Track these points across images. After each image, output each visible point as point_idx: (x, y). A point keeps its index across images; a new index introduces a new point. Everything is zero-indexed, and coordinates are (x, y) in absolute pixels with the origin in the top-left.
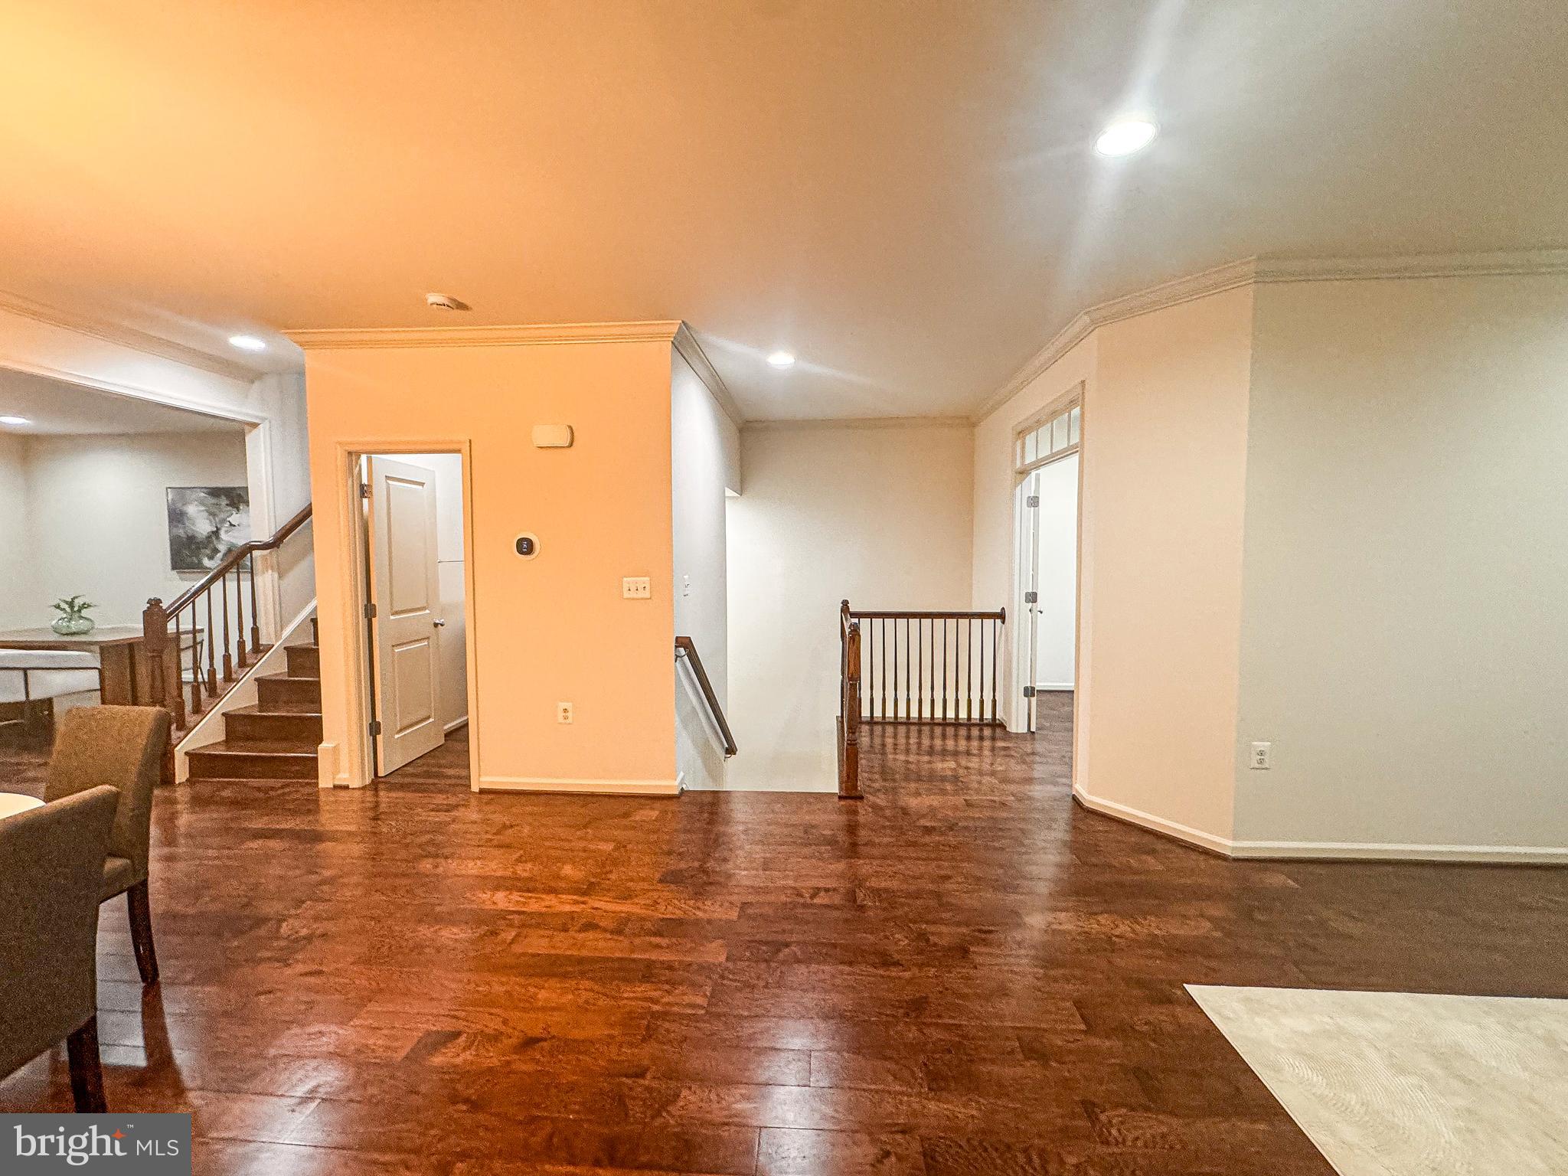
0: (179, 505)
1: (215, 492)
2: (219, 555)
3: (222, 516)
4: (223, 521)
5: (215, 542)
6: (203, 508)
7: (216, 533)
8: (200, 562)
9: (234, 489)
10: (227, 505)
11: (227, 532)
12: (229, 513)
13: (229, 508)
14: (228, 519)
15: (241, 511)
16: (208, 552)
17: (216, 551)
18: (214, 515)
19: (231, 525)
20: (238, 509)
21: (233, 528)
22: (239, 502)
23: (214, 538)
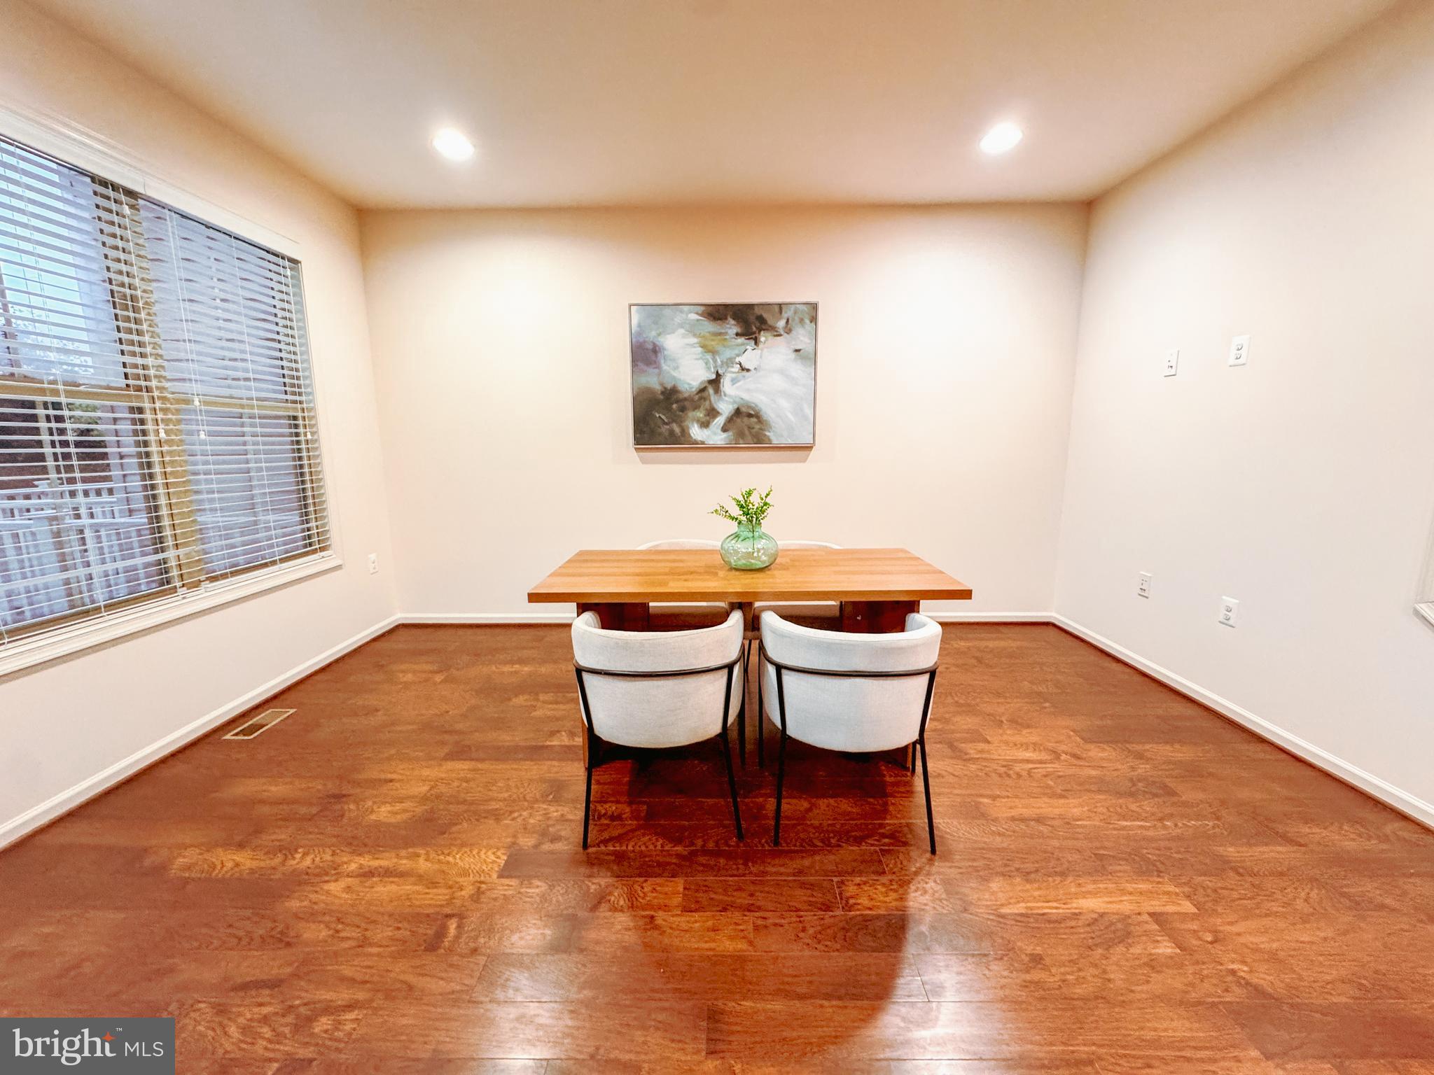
0: (652, 335)
1: (717, 313)
2: (720, 421)
3: (728, 353)
4: (729, 363)
5: (713, 398)
6: (695, 340)
7: (716, 382)
8: (684, 432)
9: (750, 307)
10: (737, 334)
11: (734, 381)
12: (743, 348)
13: (741, 340)
14: (738, 360)
15: (761, 346)
16: (700, 414)
17: (713, 413)
18: (714, 352)
19: (743, 369)
20: (756, 342)
21: (745, 373)
22: (760, 330)
23: (711, 391)
